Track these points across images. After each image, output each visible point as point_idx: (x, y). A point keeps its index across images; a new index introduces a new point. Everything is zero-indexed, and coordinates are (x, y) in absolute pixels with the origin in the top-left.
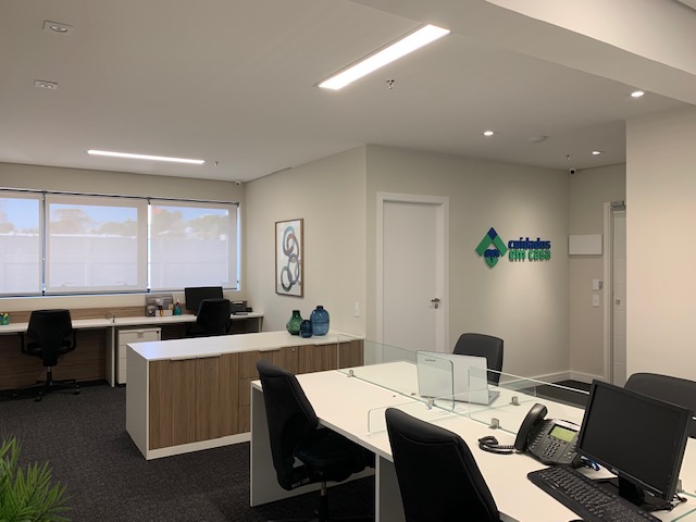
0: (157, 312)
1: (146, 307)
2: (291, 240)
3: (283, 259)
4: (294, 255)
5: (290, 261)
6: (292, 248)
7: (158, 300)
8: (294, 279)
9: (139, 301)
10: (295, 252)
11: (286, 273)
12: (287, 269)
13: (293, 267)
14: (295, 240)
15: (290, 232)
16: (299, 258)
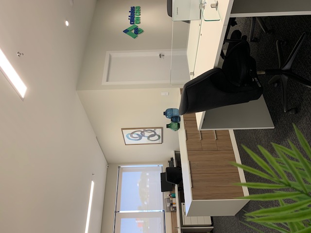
0: (174, 206)
1: (171, 212)
2: (134, 135)
3: (144, 140)
4: (141, 133)
5: (144, 136)
6: (138, 135)
7: (168, 206)
8: (153, 133)
9: (168, 215)
10: (139, 133)
11: (151, 138)
12: (148, 138)
13: (147, 134)
14: (133, 133)
15: (129, 136)
16: (142, 130)
